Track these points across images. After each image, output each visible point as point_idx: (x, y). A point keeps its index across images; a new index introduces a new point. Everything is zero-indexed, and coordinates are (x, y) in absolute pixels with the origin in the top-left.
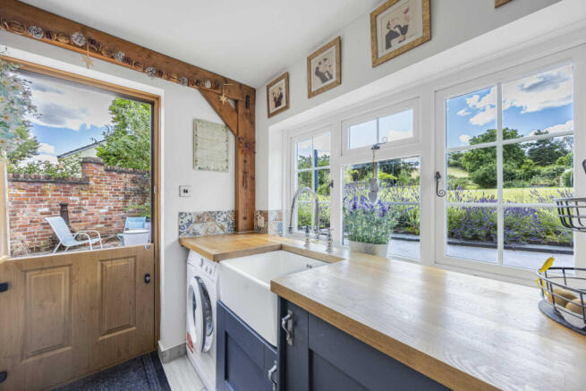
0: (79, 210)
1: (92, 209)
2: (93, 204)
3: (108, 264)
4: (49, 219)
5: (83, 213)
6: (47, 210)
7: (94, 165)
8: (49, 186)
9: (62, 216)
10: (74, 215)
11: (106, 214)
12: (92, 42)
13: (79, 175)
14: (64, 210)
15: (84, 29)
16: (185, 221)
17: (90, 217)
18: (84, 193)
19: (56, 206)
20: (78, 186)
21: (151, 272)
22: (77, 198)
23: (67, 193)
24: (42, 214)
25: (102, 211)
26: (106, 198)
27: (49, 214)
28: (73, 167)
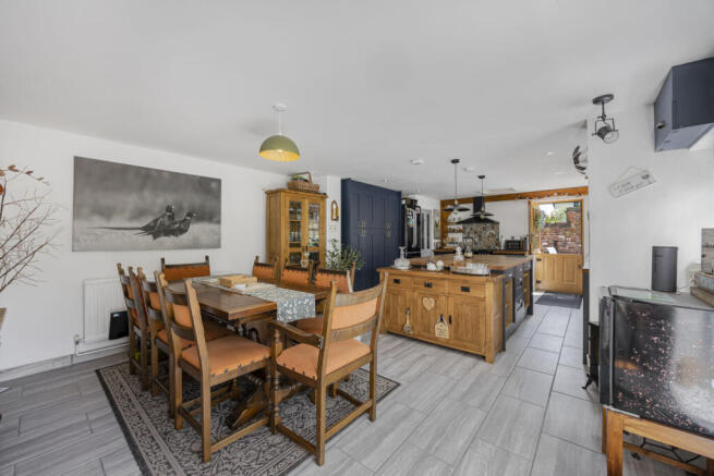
0: (565, 243)
4: (549, 249)
5: (567, 247)
6: (547, 244)
8: (547, 229)
9: (554, 247)
10: (562, 248)
13: (564, 221)
14: (555, 245)
15: (556, 191)
18: (567, 233)
19: (551, 241)
20: (564, 228)
22: (563, 237)
23: (557, 233)
24: (545, 246)
27: (548, 246)
28: (561, 216)
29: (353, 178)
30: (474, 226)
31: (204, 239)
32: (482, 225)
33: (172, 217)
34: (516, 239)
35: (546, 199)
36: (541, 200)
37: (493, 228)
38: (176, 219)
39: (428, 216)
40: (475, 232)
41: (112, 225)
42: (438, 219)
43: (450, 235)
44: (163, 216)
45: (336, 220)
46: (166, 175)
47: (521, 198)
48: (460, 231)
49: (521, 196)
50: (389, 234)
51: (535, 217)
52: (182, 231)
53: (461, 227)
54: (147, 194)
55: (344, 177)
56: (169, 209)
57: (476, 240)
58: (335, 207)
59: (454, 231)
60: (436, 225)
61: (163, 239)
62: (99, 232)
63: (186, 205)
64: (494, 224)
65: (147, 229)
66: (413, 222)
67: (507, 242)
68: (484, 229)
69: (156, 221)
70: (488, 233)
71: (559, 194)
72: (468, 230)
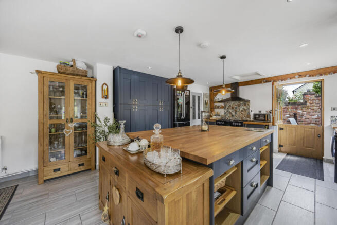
0: (302, 116)
1: (308, 116)
2: (309, 114)
3: (305, 129)
4: (290, 119)
5: (304, 118)
6: (289, 116)
7: (309, 95)
8: (289, 106)
9: (294, 118)
10: (300, 119)
11: (316, 119)
12: (300, 75)
13: (302, 101)
14: (295, 116)
15: (298, 73)
16: (334, 119)
17: (307, 120)
18: (304, 109)
19: (292, 114)
20: (301, 106)
21: (321, 134)
22: (301, 111)
23: (296, 109)
24: (287, 117)
25: (313, 117)
26: (316, 111)
27: (289, 117)
28: (299, 98)
29: (122, 66)
30: (232, 104)
32: (237, 103)
34: (262, 113)
35: (288, 81)
36: (284, 82)
37: (245, 105)
39: (199, 97)
40: (233, 108)
42: (207, 99)
43: (216, 110)
45: (106, 97)
47: (267, 82)
48: (222, 107)
49: (267, 80)
50: (161, 109)
51: (278, 96)
53: (222, 104)
55: (116, 66)
57: (233, 113)
58: (105, 87)
59: (218, 107)
60: (206, 104)
64: (246, 102)
66: (182, 101)
67: (255, 115)
68: (239, 105)
70: (241, 109)
71: (300, 76)
72: (227, 107)
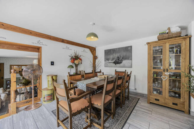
31: (126, 65)
33: (119, 59)
38: (120, 60)
41: (109, 62)
44: (117, 59)
46: (118, 49)
52: (121, 63)
54: (114, 54)
56: (118, 57)
61: (117, 65)
62: (107, 63)
63: (122, 56)
65: (114, 63)
69: (115, 61)
